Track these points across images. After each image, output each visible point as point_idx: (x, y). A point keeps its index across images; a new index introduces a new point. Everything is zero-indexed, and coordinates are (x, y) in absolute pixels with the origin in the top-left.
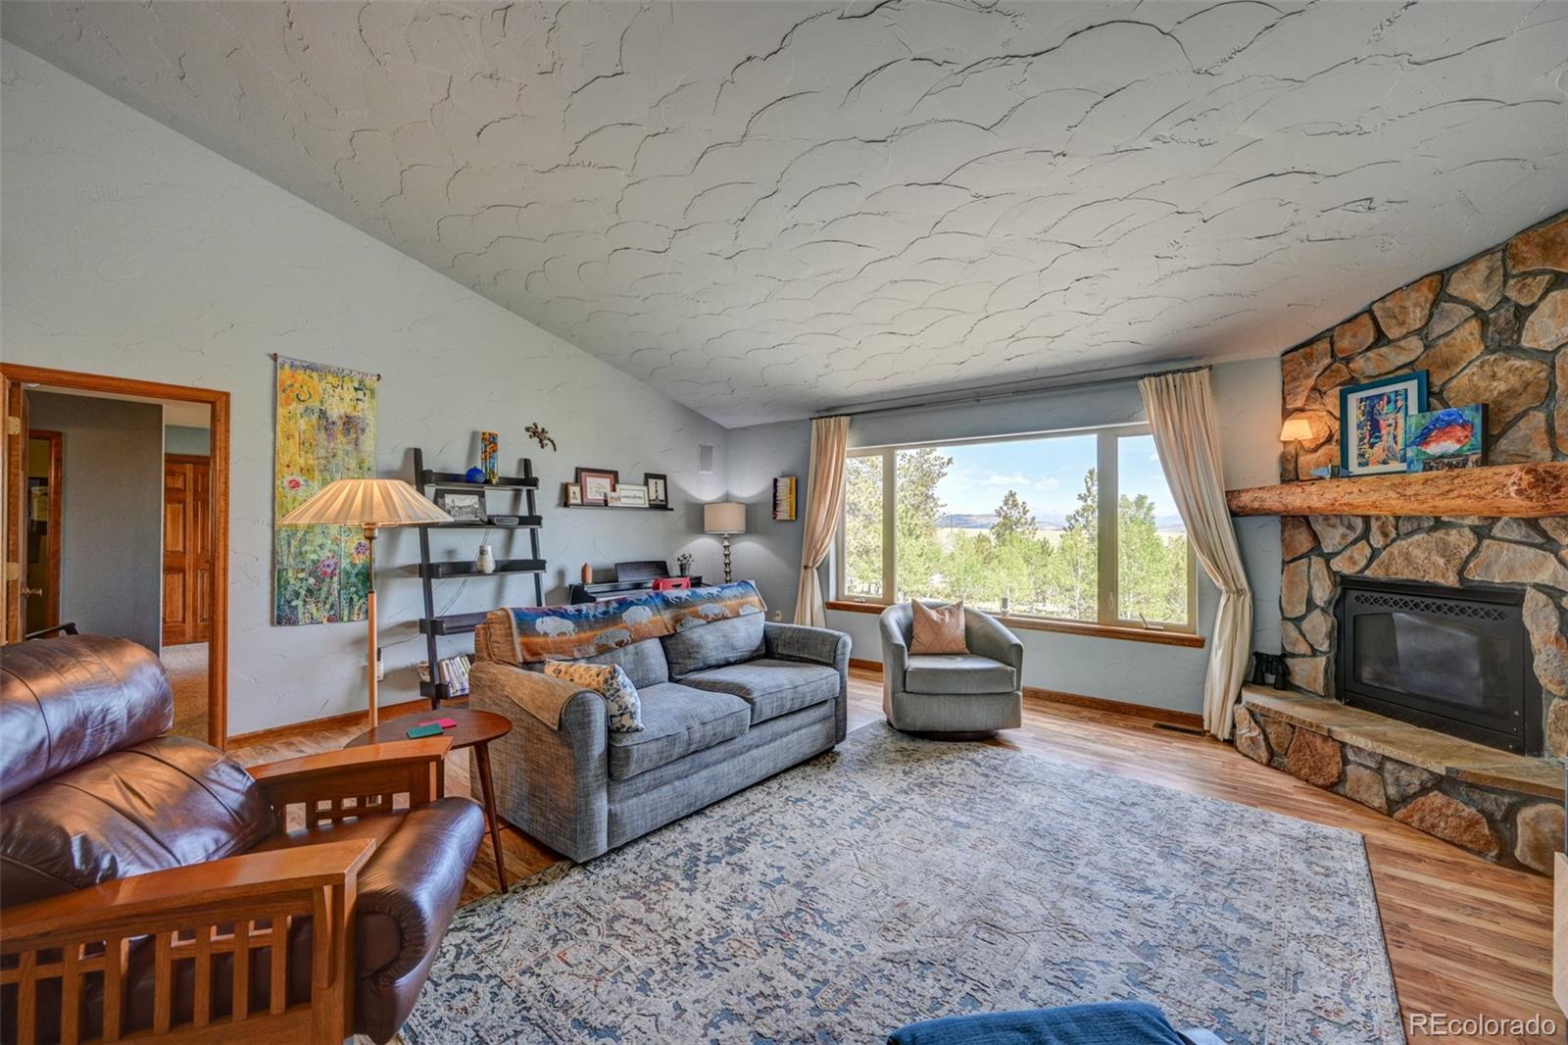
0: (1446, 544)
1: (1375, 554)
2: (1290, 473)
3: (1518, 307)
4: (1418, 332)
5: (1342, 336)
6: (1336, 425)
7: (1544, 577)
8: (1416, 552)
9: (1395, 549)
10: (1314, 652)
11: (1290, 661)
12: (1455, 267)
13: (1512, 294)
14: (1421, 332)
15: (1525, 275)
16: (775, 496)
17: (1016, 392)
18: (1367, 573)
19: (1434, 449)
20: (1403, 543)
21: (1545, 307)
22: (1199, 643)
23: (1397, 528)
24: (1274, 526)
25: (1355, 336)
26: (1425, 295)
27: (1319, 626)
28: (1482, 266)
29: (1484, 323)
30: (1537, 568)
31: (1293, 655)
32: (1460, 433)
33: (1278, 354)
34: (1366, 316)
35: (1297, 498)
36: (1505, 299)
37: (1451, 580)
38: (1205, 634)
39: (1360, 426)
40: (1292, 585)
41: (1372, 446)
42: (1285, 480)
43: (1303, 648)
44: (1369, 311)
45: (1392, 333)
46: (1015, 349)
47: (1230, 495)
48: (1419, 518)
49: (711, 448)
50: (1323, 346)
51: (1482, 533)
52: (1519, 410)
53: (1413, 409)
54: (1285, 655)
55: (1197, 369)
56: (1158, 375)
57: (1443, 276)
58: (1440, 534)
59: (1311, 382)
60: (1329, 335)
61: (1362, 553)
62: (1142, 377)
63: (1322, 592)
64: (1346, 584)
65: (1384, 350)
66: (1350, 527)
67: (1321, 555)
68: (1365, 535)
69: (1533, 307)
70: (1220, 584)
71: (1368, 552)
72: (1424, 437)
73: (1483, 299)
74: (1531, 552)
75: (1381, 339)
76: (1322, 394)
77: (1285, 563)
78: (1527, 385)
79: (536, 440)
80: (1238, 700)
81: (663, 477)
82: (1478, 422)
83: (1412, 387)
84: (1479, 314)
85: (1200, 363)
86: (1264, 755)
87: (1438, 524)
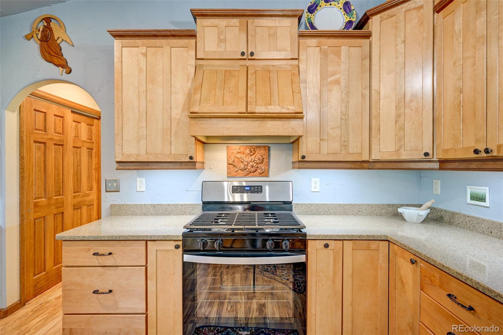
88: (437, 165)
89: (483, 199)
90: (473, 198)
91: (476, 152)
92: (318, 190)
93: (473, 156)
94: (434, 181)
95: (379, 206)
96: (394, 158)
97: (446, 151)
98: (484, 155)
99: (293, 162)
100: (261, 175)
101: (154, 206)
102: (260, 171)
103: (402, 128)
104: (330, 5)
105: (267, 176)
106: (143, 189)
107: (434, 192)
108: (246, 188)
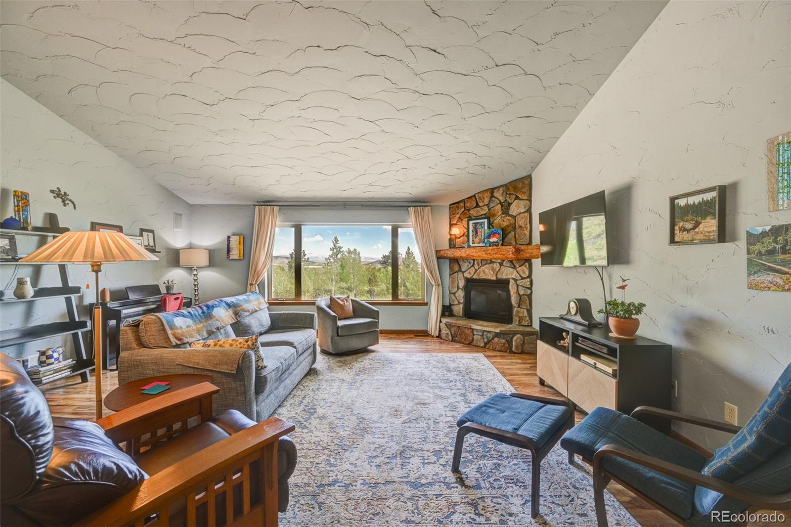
0: (493, 268)
1: (476, 270)
2: (452, 244)
3: (509, 203)
4: (487, 205)
5: (467, 202)
6: (466, 230)
7: (513, 276)
8: (487, 271)
9: (481, 269)
10: (459, 303)
11: (452, 307)
12: (495, 188)
13: (508, 199)
14: (488, 205)
15: (510, 194)
16: (228, 245)
17: (362, 206)
18: (474, 277)
19: (492, 240)
20: (483, 267)
21: (514, 204)
22: (426, 304)
23: (481, 263)
24: (447, 262)
25: (471, 203)
26: (488, 194)
27: (461, 294)
28: (501, 189)
29: (502, 206)
30: (512, 274)
31: (453, 305)
32: (497, 236)
33: (448, 205)
34: (474, 197)
35: (458, 253)
36: (506, 200)
37: (494, 278)
38: (428, 301)
39: (473, 232)
40: (453, 282)
41: (476, 238)
42: (450, 248)
43: (456, 302)
44: (474, 196)
45: (481, 204)
46: (369, 189)
47: (437, 252)
48: (487, 260)
49: (181, 215)
50: (462, 204)
51: (501, 264)
52: (509, 231)
53: (486, 228)
54: (451, 305)
55: (427, 206)
56: (415, 206)
57: (492, 191)
58: (492, 265)
59: (459, 215)
60: (463, 201)
61: (472, 270)
62: (410, 207)
63: (462, 284)
64: (468, 281)
65: (478, 209)
66: (470, 263)
67: (461, 271)
68: (473, 265)
69: (512, 203)
70: (433, 283)
71: (474, 270)
72: (489, 237)
73: (502, 199)
74: (511, 269)
75: (477, 206)
76: (462, 220)
77: (450, 275)
78: (511, 224)
79: (59, 200)
80: (440, 322)
81: (152, 231)
82: (501, 233)
83: (486, 221)
84: (501, 203)
85: (427, 204)
86: (450, 338)
87: (492, 262)
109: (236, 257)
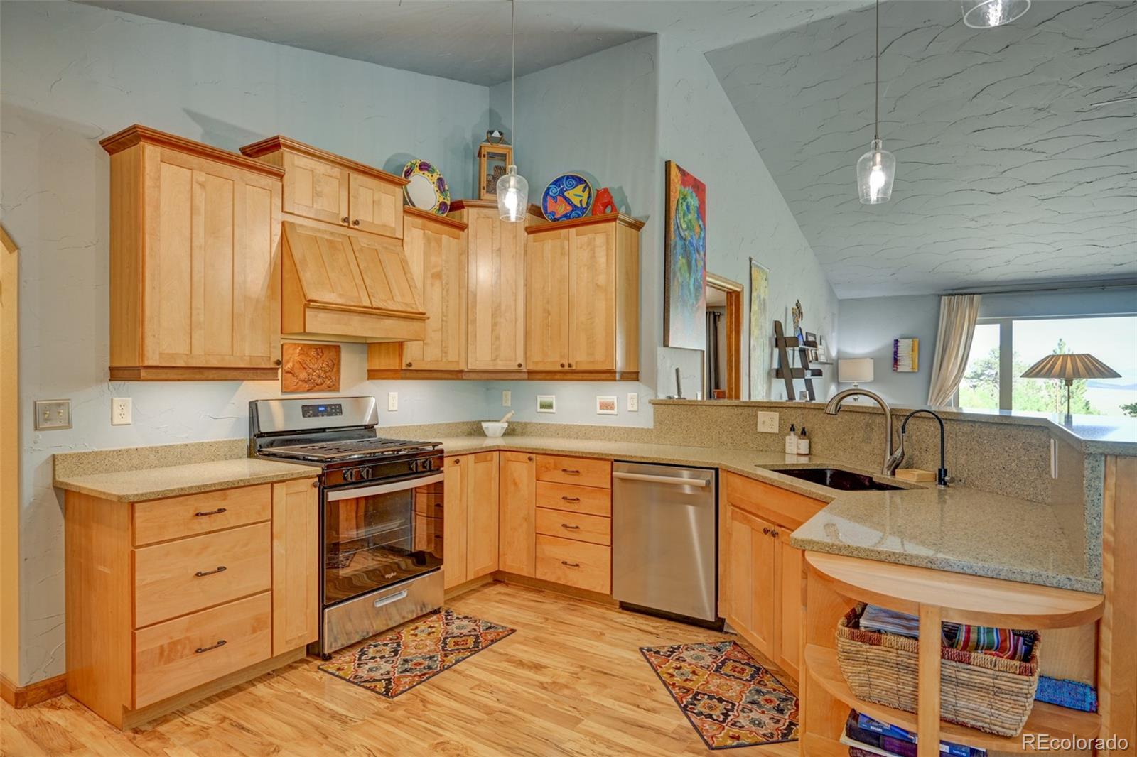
16: (896, 353)
88: (525, 376)
89: (550, 406)
90: (542, 407)
91: (562, 365)
92: (395, 408)
93: (560, 368)
94: (504, 393)
95: (456, 425)
96: (491, 368)
97: (537, 363)
98: (566, 368)
99: (368, 371)
100: (330, 389)
101: (156, 450)
102: (328, 383)
103: (498, 338)
104: (424, 174)
105: (337, 390)
106: (128, 419)
107: (504, 405)
108: (320, 409)
109: (907, 369)
